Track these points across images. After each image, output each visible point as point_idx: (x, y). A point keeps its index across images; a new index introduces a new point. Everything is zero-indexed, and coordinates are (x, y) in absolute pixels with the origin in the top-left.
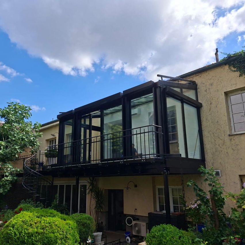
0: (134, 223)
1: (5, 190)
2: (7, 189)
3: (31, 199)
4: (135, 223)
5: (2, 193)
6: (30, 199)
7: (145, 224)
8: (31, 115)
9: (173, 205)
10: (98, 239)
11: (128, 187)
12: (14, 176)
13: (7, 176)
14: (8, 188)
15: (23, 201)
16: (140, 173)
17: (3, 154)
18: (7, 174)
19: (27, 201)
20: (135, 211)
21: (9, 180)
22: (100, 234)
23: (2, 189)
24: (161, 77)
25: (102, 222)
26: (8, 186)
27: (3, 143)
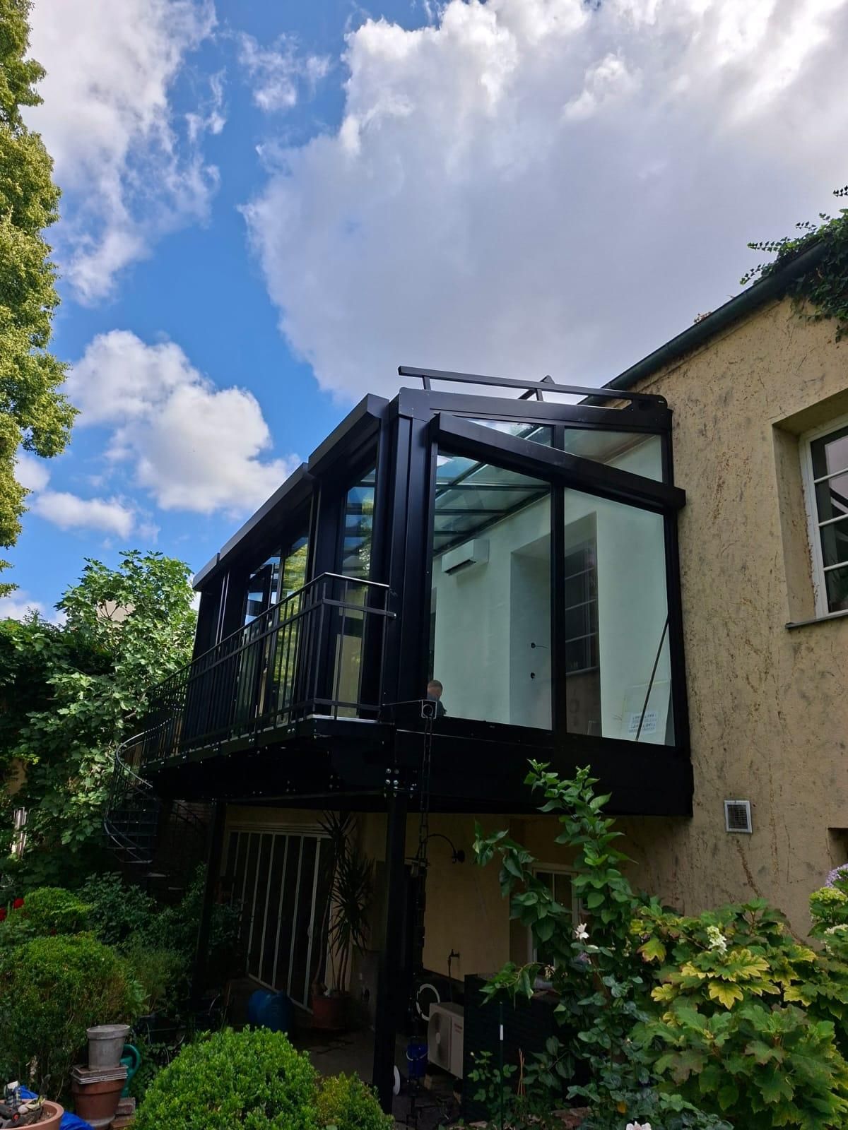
0: (432, 1010)
1: (78, 838)
3: (120, 873)
4: (435, 1015)
5: (68, 844)
6: (117, 873)
7: (462, 1021)
13: (88, 791)
14: (89, 830)
17: (77, 716)
18: (88, 783)
19: (104, 879)
20: (449, 962)
21: (91, 805)
22: (113, 1033)
23: (70, 832)
24: (423, 377)
25: (367, 992)
26: (87, 822)
27: (85, 681)
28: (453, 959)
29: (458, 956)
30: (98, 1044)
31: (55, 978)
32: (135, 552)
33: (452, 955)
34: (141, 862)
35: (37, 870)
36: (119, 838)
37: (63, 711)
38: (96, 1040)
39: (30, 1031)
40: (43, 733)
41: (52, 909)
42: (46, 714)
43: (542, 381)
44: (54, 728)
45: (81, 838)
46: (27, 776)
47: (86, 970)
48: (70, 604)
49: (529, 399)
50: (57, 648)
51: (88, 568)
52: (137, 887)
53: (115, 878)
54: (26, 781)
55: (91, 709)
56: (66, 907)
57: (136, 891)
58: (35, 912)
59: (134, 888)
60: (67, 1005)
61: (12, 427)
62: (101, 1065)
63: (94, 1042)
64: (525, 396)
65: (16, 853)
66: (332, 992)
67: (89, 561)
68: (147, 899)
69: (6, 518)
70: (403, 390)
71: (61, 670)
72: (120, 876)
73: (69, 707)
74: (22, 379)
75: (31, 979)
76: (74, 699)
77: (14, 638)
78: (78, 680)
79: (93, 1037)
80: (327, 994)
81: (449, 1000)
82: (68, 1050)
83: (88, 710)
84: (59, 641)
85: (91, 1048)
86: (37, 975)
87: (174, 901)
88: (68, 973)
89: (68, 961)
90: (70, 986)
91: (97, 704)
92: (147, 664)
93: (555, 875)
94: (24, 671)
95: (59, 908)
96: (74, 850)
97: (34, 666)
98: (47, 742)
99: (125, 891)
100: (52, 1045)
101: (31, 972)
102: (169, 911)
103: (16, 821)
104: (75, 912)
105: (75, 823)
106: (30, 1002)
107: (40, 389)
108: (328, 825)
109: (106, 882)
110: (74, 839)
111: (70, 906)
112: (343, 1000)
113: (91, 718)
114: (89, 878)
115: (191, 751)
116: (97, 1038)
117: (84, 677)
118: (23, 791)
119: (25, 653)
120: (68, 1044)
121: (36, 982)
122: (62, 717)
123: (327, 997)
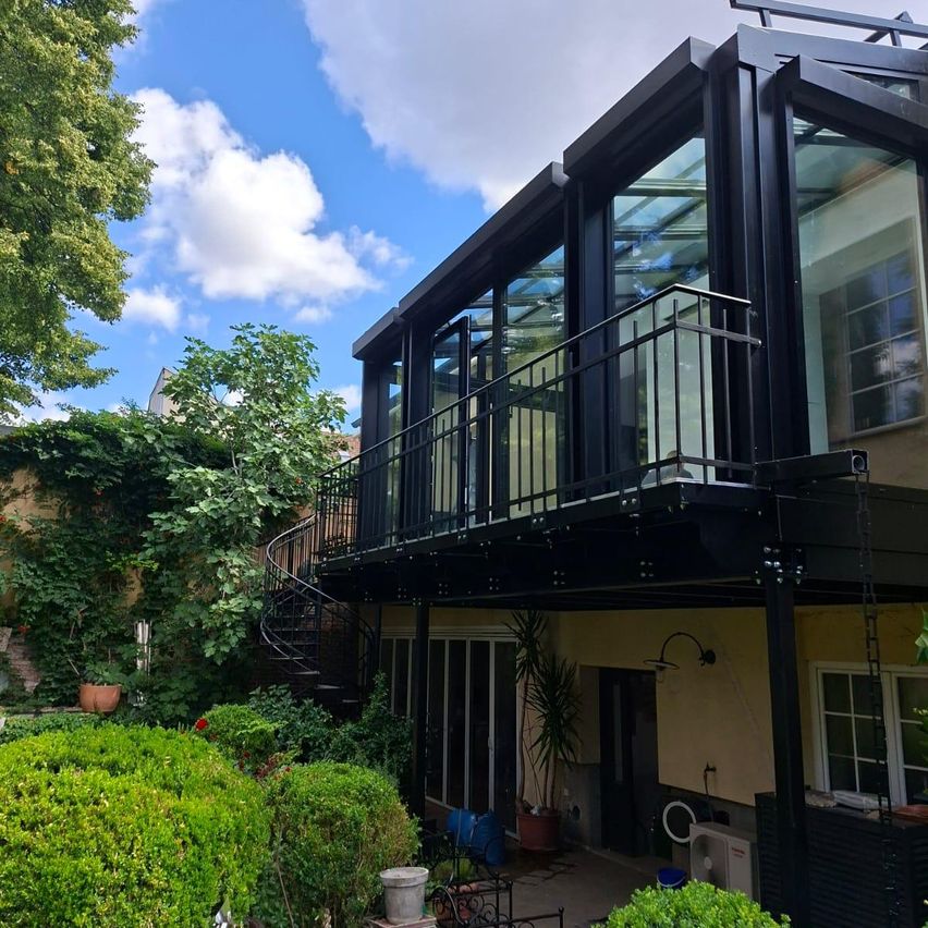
0: (696, 830)
1: (222, 649)
2: (226, 643)
3: (288, 685)
4: (701, 836)
5: (212, 656)
6: (284, 686)
7: (745, 846)
8: (317, 369)
9: (902, 766)
10: (403, 903)
11: (662, 660)
12: (255, 599)
13: (228, 597)
14: (234, 640)
15: (258, 691)
16: (646, 580)
17: (209, 514)
18: (227, 589)
19: (271, 693)
20: (705, 777)
21: (233, 613)
22: (415, 879)
23: (213, 643)
24: (760, 10)
25: (576, 808)
26: (231, 632)
27: (212, 475)
28: (710, 774)
29: (714, 770)
30: (397, 892)
31: (338, 816)
32: (248, 326)
33: (708, 769)
34: (311, 673)
35: (173, 686)
36: (283, 648)
37: (193, 510)
38: (396, 888)
39: (318, 879)
40: (170, 536)
41: (237, 729)
42: (169, 514)
43: (898, 18)
44: (183, 529)
45: (226, 649)
46: (143, 584)
47: (368, 805)
48: (180, 391)
49: (878, 43)
50: (170, 440)
51: (189, 349)
52: (311, 701)
53: (283, 691)
54: (142, 591)
55: (224, 506)
56: (252, 727)
57: (310, 705)
58: (218, 733)
59: (308, 702)
60: (356, 847)
61: (102, 174)
62: (407, 917)
63: (393, 890)
64: (873, 39)
65: (142, 669)
66: (540, 810)
67: (190, 340)
68: (323, 713)
69: (109, 286)
70: (741, 26)
71: (179, 466)
72: (288, 689)
73: (197, 505)
74: (96, 121)
75: (306, 818)
76: (203, 495)
77: (122, 430)
78: (203, 474)
79: (392, 884)
80: (534, 812)
81: (708, 820)
82: (363, 900)
83: (220, 508)
84: (170, 433)
85: (389, 897)
86: (313, 812)
87: (353, 714)
88: (352, 809)
89: (347, 794)
90: (357, 824)
91: (229, 500)
92: (282, 453)
93: (853, 676)
94: (131, 470)
95: (244, 727)
96: (219, 663)
97: (141, 463)
98: (176, 545)
99: (298, 705)
100: (343, 894)
101: (303, 808)
102: (350, 726)
103: (138, 636)
104: (262, 732)
105: (218, 633)
106: (312, 845)
107: (115, 134)
108: (518, 628)
109: (273, 696)
110: (218, 651)
111: (256, 725)
112: (553, 819)
113: (224, 516)
114: (253, 693)
115: (407, 542)
116: (396, 885)
117: (210, 471)
118: (140, 601)
119: (136, 446)
120: (362, 894)
121: (313, 822)
122: (189, 517)
123: (535, 816)
